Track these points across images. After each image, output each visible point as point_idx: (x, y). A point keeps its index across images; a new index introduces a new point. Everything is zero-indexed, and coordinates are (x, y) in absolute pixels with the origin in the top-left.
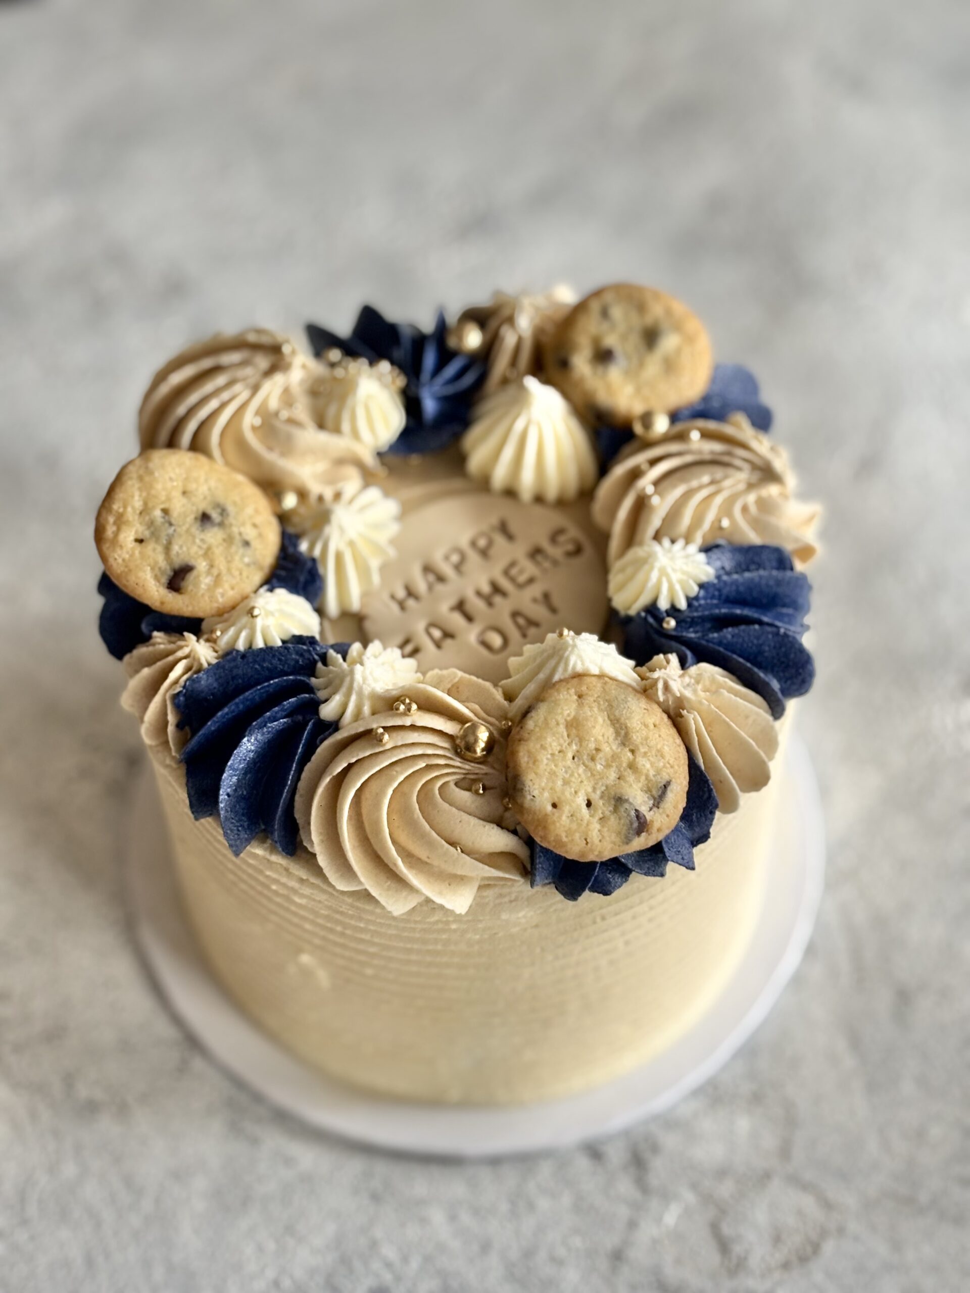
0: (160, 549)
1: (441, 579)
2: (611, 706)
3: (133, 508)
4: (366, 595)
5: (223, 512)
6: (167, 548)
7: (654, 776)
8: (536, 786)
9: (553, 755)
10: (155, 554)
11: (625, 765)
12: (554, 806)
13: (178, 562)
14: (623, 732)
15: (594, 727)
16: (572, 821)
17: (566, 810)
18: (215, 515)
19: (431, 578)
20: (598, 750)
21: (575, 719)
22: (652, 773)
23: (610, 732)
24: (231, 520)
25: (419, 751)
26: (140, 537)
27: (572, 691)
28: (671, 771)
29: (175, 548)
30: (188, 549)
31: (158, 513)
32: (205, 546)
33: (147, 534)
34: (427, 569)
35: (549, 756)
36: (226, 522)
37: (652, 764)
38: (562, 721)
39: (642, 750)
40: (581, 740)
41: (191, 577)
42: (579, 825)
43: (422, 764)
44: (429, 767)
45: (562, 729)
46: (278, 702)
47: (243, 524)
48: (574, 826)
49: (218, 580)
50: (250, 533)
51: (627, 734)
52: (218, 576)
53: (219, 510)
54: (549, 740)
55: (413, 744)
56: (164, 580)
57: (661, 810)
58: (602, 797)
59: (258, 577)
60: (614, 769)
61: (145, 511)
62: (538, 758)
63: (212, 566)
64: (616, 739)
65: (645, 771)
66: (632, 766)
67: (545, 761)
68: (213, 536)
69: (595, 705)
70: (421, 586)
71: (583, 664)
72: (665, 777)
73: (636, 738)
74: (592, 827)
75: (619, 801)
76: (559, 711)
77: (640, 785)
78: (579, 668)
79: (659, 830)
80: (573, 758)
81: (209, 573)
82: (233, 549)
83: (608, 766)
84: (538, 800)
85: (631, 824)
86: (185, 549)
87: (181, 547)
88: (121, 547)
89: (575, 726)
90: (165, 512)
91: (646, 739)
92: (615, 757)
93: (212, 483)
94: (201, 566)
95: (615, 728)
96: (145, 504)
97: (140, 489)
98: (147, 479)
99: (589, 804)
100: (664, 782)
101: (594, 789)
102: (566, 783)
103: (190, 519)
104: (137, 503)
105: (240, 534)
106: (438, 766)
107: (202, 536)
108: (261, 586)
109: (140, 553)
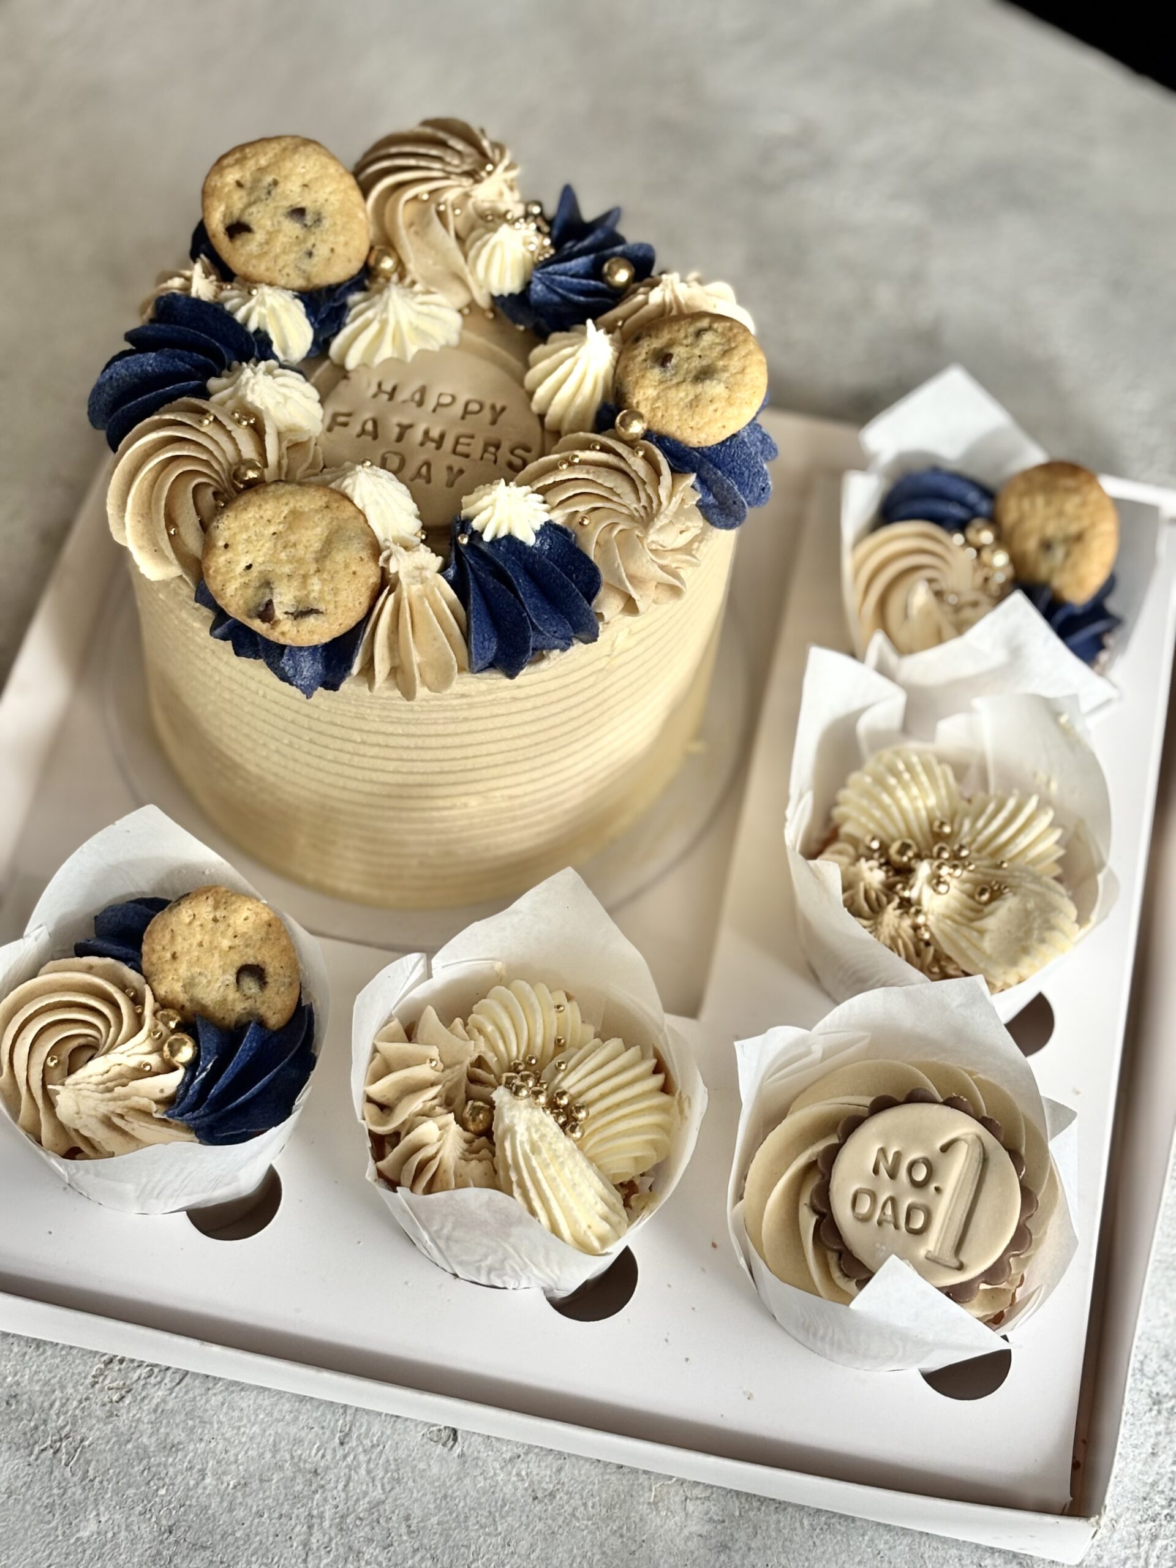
0: (245, 200)
1: (420, 403)
2: (337, 532)
3: (257, 161)
4: (364, 365)
5: (318, 220)
6: (250, 205)
7: (315, 598)
8: (226, 522)
9: (261, 517)
10: (239, 200)
11: (302, 572)
12: (226, 546)
13: (246, 219)
14: (324, 553)
15: (307, 529)
16: (225, 566)
17: (229, 555)
18: (309, 219)
19: (417, 397)
20: (295, 545)
21: (302, 513)
22: (313, 595)
23: (317, 546)
24: (317, 231)
25: (211, 447)
26: (243, 182)
27: (325, 499)
28: (331, 607)
29: (254, 209)
30: (262, 217)
31: (269, 179)
32: (277, 228)
33: (248, 185)
34: (423, 391)
35: (257, 516)
36: (313, 229)
37: (321, 592)
38: (291, 505)
39: (325, 576)
40: (290, 528)
41: (246, 236)
42: (228, 572)
43: (204, 457)
44: (207, 463)
45: (286, 510)
46: (190, 350)
47: (323, 241)
48: (223, 570)
49: (262, 255)
50: (322, 251)
51: (325, 557)
52: (266, 253)
53: (316, 218)
54: (268, 506)
55: (216, 443)
56: (228, 222)
57: (295, 622)
58: (260, 572)
59: (299, 282)
60: (292, 567)
61: (262, 170)
62: (249, 509)
63: (267, 243)
64: (316, 552)
65: (310, 588)
66: (305, 577)
67: (250, 515)
68: (292, 228)
69: (328, 520)
70: (403, 395)
71: (353, 490)
72: (321, 607)
73: (328, 564)
74: (233, 581)
75: (267, 584)
76: (298, 498)
77: (298, 594)
78: (348, 491)
79: (283, 634)
80: (274, 534)
81: (261, 245)
82: (296, 249)
83: (290, 561)
84: (218, 531)
85: (259, 605)
86: (260, 215)
87: (259, 212)
88: (221, 176)
89: (295, 518)
90: (275, 183)
91: (336, 572)
92: (300, 561)
93: (333, 198)
94: (259, 236)
95: (323, 546)
96: (268, 166)
97: (276, 155)
98: (287, 153)
99: (249, 567)
100: (315, 607)
101: (260, 564)
102: (248, 540)
103: (286, 204)
104: (263, 162)
105: (314, 246)
106: (210, 466)
107: (282, 219)
108: (293, 290)
109: (230, 191)
